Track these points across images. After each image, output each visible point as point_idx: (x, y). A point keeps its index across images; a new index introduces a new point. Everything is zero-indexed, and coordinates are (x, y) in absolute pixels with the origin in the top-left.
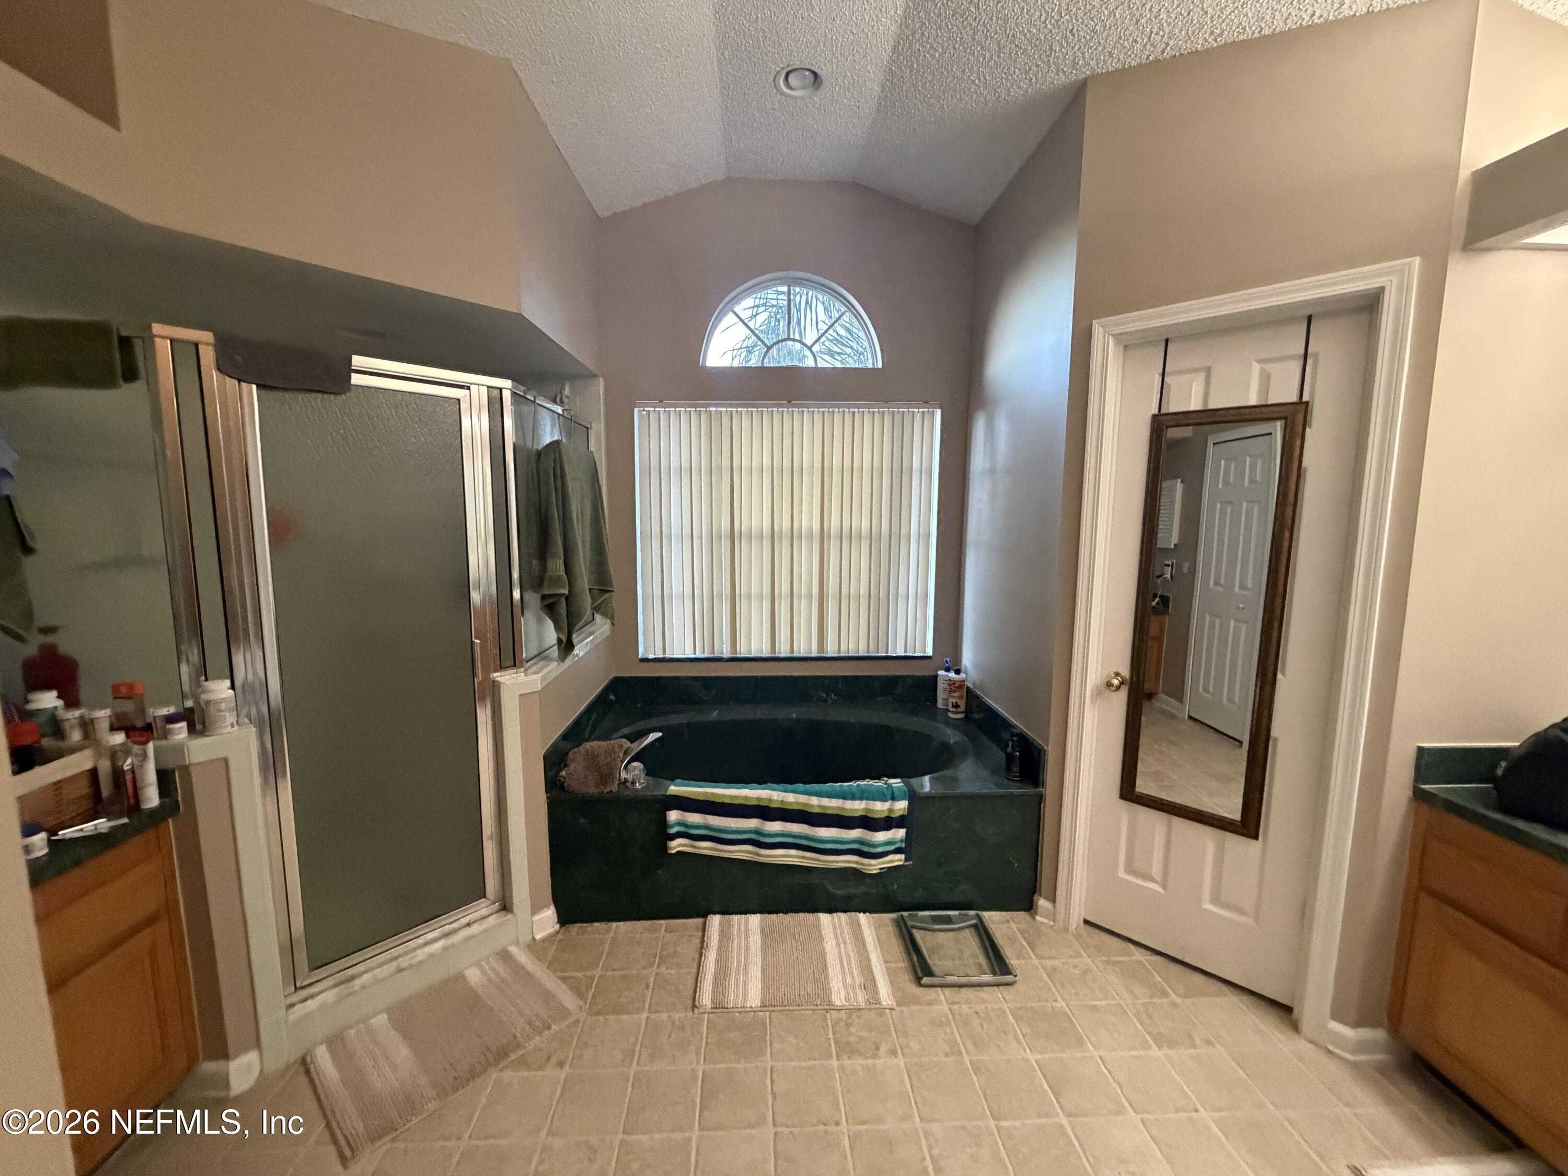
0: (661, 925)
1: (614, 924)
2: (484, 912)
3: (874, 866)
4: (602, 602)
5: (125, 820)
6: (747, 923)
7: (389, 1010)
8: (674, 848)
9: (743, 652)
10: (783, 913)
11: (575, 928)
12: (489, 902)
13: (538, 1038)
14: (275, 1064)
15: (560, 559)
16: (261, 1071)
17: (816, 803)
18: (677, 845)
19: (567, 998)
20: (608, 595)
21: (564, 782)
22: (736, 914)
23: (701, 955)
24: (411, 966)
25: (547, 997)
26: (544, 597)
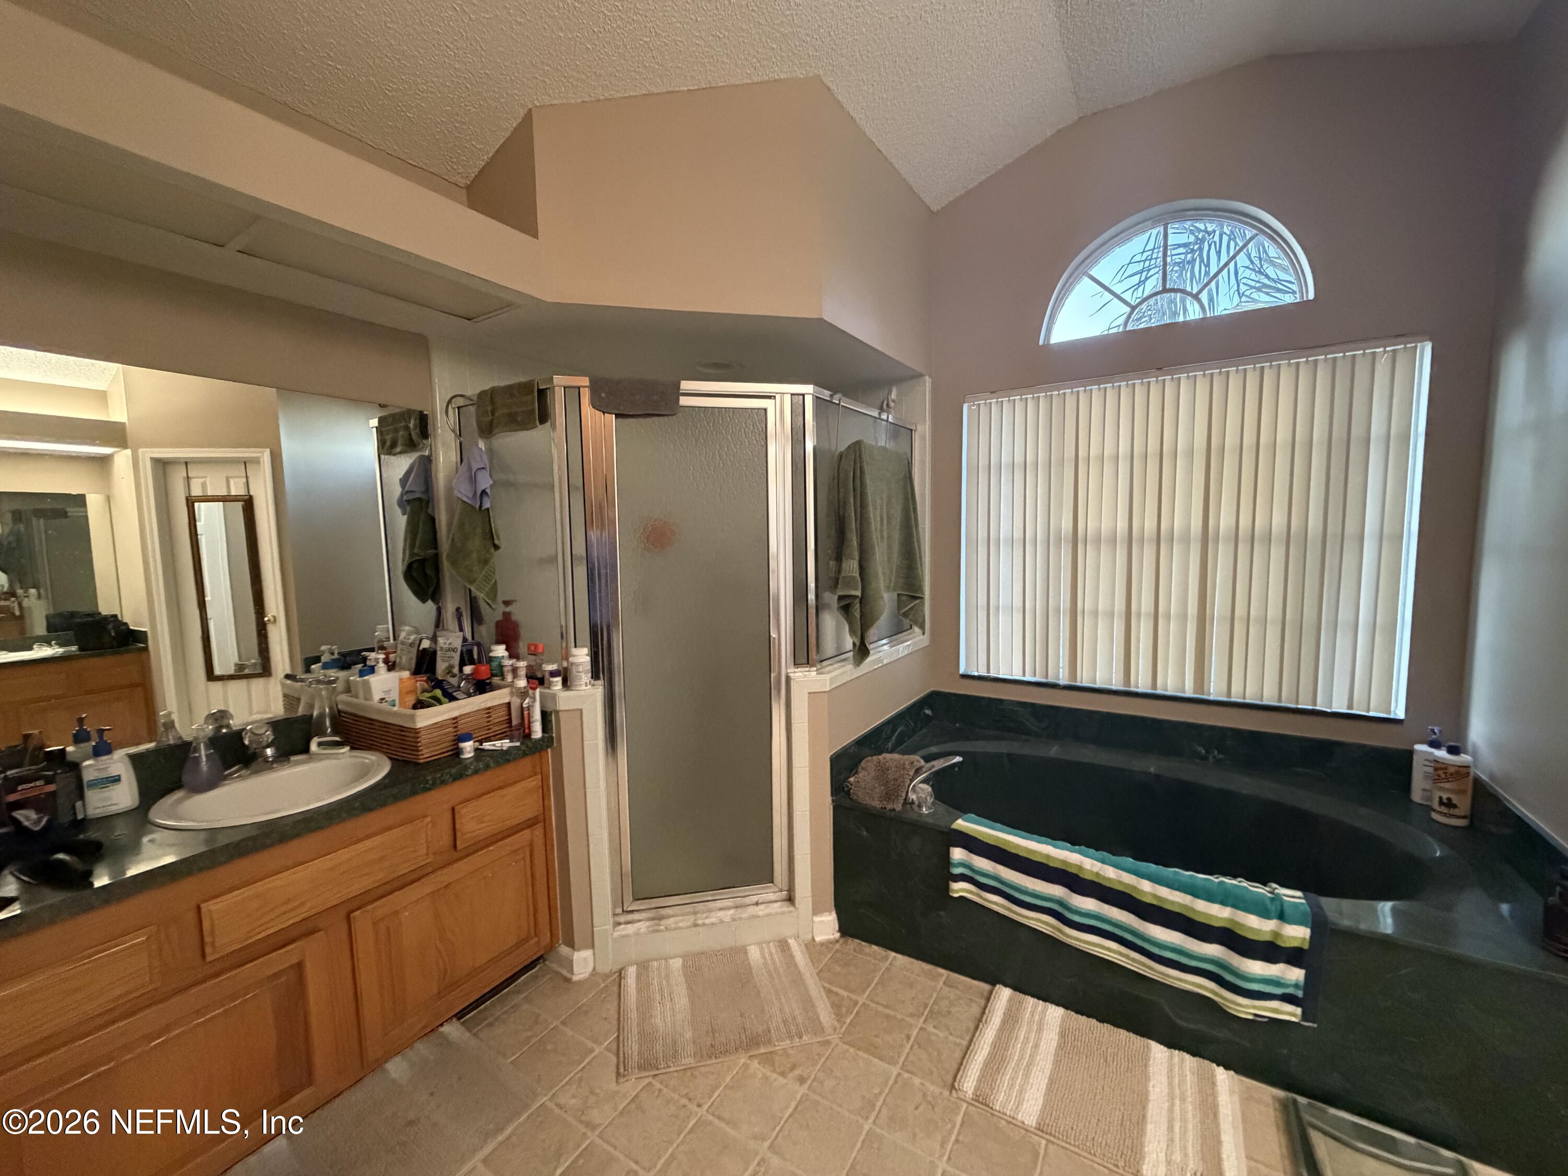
0: (941, 975)
1: (893, 954)
2: (772, 897)
3: (1245, 1008)
4: (911, 609)
5: (518, 744)
6: (1044, 1012)
7: (684, 957)
8: (957, 891)
9: (1084, 680)
10: (1098, 1020)
11: (854, 943)
12: (777, 889)
13: (788, 1042)
14: (604, 968)
15: (854, 559)
16: (594, 969)
17: (1146, 889)
18: (960, 889)
19: (825, 1015)
20: (918, 601)
21: (851, 789)
22: (1033, 996)
23: (977, 1028)
24: (704, 924)
25: (808, 1004)
26: (841, 598)
